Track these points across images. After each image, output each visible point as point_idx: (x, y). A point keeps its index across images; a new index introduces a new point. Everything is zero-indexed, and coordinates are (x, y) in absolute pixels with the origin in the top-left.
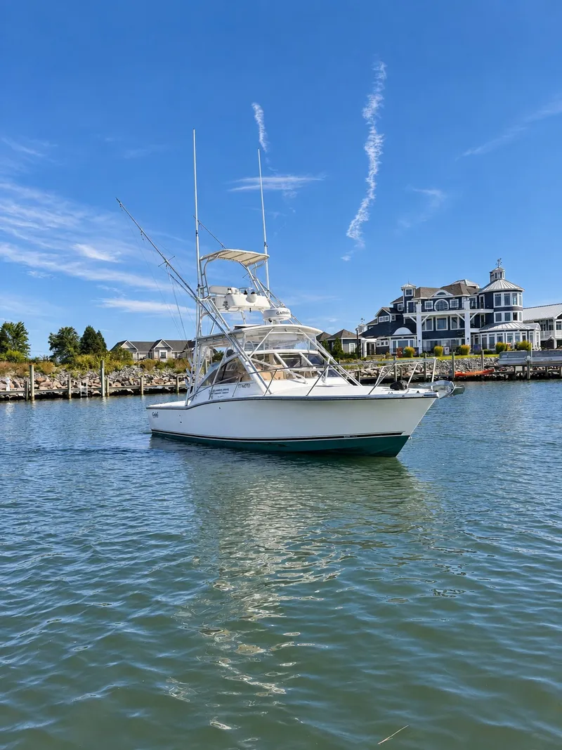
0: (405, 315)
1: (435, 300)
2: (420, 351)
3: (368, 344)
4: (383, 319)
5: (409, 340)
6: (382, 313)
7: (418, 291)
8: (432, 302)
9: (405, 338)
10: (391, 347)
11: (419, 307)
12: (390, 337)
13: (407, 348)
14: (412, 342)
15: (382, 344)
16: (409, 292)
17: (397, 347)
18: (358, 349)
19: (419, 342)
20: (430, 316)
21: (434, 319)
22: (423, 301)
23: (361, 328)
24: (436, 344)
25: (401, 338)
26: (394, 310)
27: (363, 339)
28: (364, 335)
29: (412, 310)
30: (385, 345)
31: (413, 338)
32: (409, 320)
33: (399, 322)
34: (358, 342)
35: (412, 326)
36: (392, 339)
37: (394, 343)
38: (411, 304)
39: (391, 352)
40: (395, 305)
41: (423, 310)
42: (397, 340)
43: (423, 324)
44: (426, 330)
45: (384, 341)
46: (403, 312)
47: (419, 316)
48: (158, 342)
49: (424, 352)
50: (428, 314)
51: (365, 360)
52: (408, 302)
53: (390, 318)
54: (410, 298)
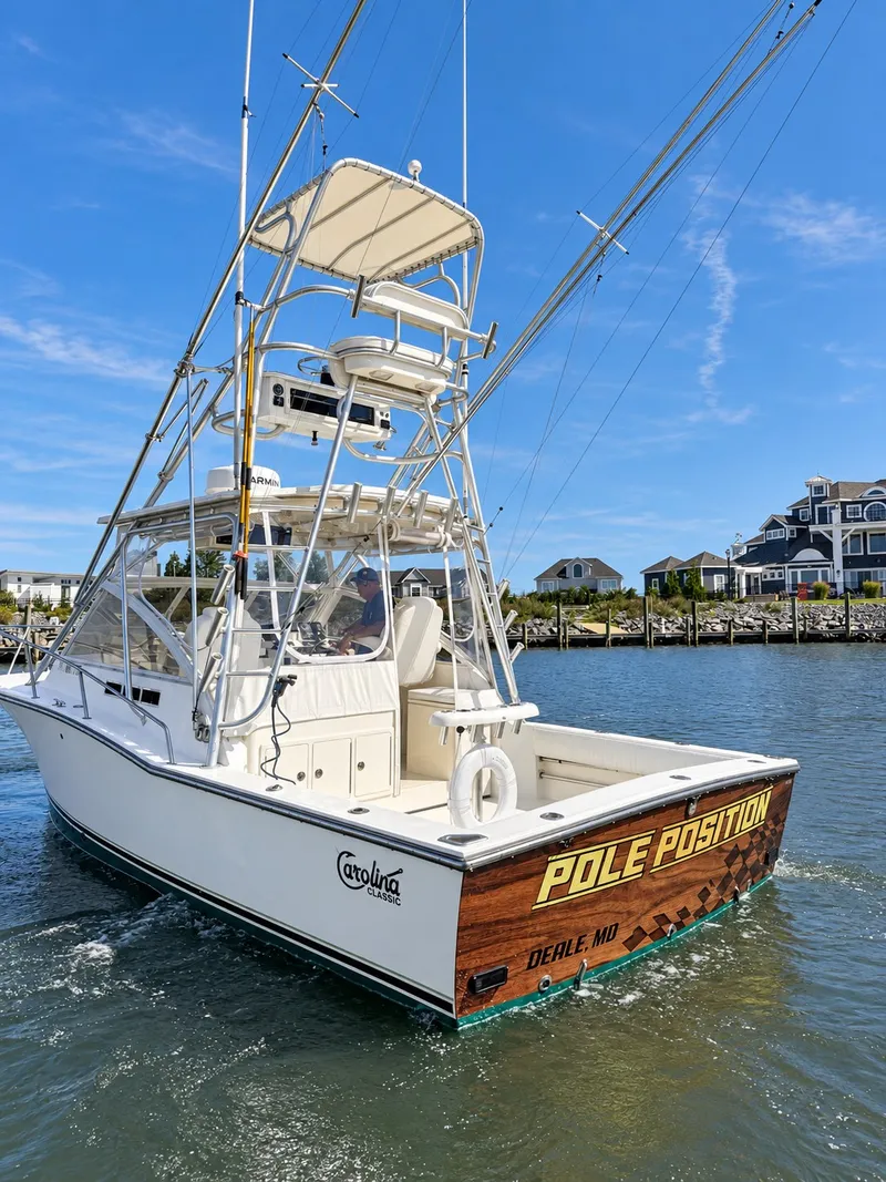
0: (812, 529)
1: (864, 503)
2: (840, 589)
3: (748, 576)
4: (775, 535)
5: (820, 570)
6: (773, 524)
7: (835, 488)
8: (860, 506)
9: (813, 566)
10: (789, 581)
11: (836, 515)
12: (786, 565)
13: (815, 583)
14: (824, 573)
15: (773, 576)
16: (819, 489)
17: (799, 581)
18: (730, 583)
19: (839, 575)
20: (856, 530)
21: (865, 534)
22: (844, 504)
23: (736, 550)
24: (868, 576)
25: (806, 567)
26: (793, 519)
27: (739, 568)
28: (740, 561)
29: (824, 517)
30: (777, 578)
31: (829, 566)
32: (818, 536)
33: (802, 539)
34: (730, 573)
35: (824, 545)
36: (789, 567)
37: (794, 574)
38: (823, 511)
39: (788, 590)
40: (796, 511)
41: (844, 519)
42: (799, 571)
43: (844, 543)
44: (849, 554)
45: (776, 572)
46: (808, 523)
47: (837, 531)
48: (409, 570)
49: (846, 590)
50: (853, 527)
51: (741, 602)
52: (817, 506)
53: (787, 532)
54: (820, 500)
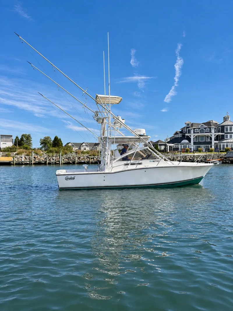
0: (186, 135)
1: (199, 129)
2: (192, 150)
3: (170, 146)
4: (177, 136)
5: (187, 145)
6: (176, 133)
7: (192, 125)
8: (198, 129)
10: (180, 148)
11: (192, 131)
12: (179, 144)
13: (186, 149)
14: (189, 146)
15: (176, 146)
16: (188, 125)
17: (182, 148)
18: (165, 148)
19: (192, 146)
20: (197, 135)
21: (199, 136)
22: (194, 129)
23: (167, 140)
24: (199, 147)
25: (184, 144)
26: (181, 132)
27: (168, 144)
28: (168, 142)
29: (189, 132)
31: (189, 144)
32: (188, 136)
33: (184, 137)
34: (166, 145)
35: (189, 139)
37: (181, 146)
38: (189, 130)
39: (180, 150)
40: (182, 130)
41: (194, 133)
43: (194, 138)
44: (195, 141)
46: (185, 133)
47: (192, 136)
48: (83, 143)
49: (194, 150)
50: (196, 134)
51: (168, 153)
52: (187, 129)
53: (180, 135)
54: (188, 127)
